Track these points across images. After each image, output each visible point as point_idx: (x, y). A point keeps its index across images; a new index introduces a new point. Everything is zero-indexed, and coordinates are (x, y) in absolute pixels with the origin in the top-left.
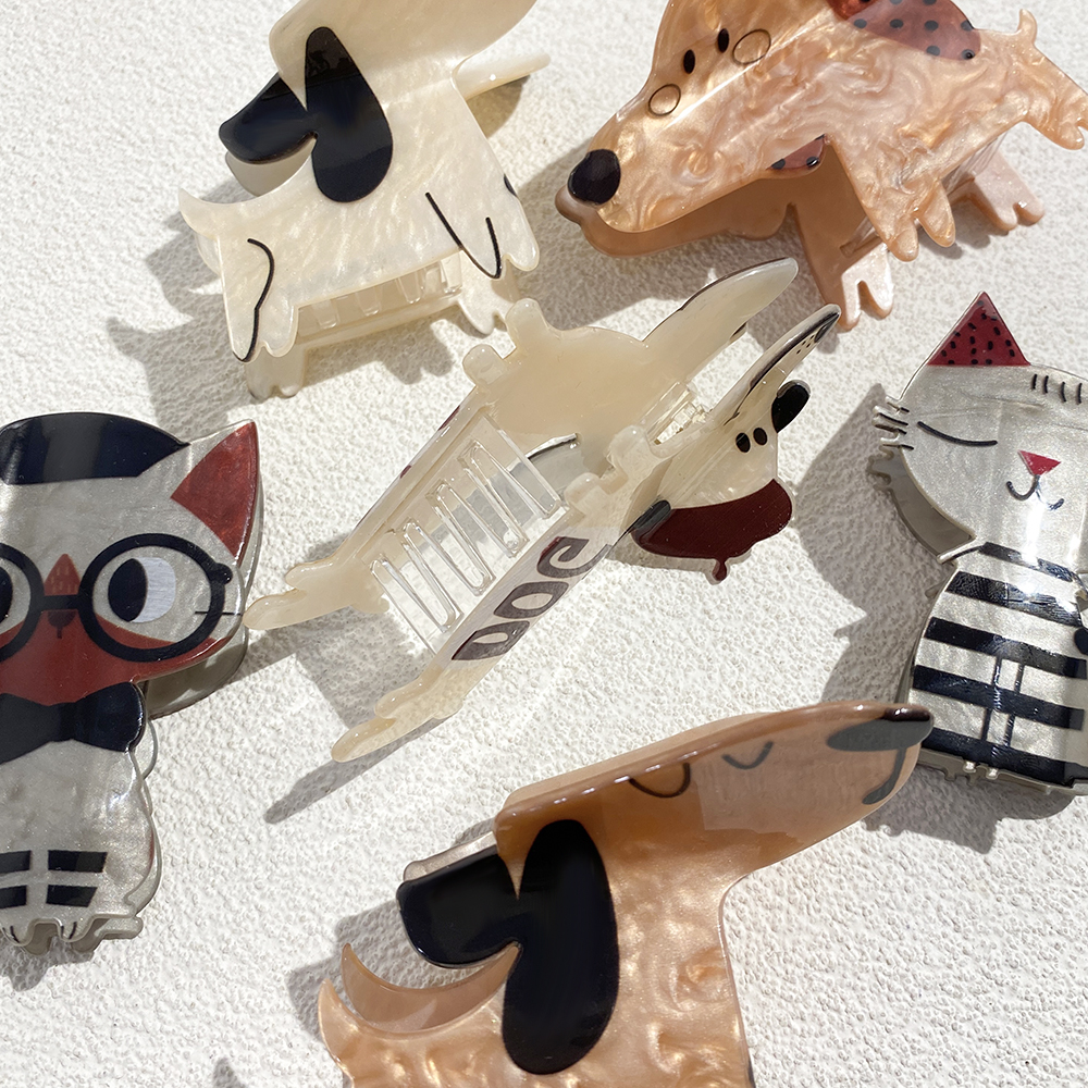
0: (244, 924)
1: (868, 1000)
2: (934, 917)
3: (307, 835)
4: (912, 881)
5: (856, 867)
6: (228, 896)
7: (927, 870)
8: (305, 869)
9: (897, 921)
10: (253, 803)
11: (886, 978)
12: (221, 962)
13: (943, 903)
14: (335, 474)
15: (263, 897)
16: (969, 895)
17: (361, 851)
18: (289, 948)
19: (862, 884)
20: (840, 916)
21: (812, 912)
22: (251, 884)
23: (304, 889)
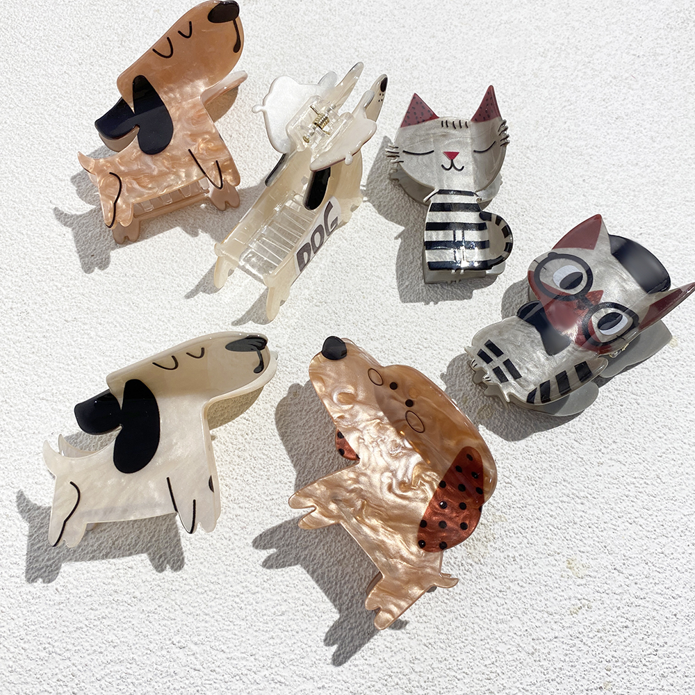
0: (18, 657)
1: (300, 624)
3: (40, 610)
6: (8, 647)
8: (42, 625)
9: (309, 587)
10: (13, 601)
11: (306, 612)
12: (10, 677)
15: (25, 642)
17: (67, 611)
18: (41, 663)
20: (284, 590)
21: (272, 591)
22: (18, 638)
23: (43, 634)
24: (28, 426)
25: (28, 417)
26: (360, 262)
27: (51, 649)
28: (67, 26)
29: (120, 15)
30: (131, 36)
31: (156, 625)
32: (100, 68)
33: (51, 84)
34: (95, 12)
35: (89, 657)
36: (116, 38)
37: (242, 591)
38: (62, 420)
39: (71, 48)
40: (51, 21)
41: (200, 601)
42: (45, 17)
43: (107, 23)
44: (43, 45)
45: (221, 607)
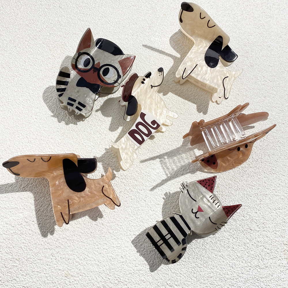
1: (218, 282)
2: (229, 266)
3: (115, 264)
4: (224, 260)
5: (214, 258)
6: (103, 277)
7: (227, 258)
8: (116, 270)
9: (222, 268)
10: (104, 259)
11: (221, 278)
13: (230, 263)
15: (109, 276)
16: (234, 261)
17: (126, 266)
18: (115, 285)
19: (216, 261)
20: (212, 268)
21: (207, 267)
22: (107, 274)
23: (116, 274)
27: (119, 280)
28: (127, 18)
29: (149, 15)
30: (154, 25)
31: (161, 276)
32: (141, 38)
33: (121, 43)
34: (139, 13)
35: (134, 285)
36: (147, 25)
37: (195, 266)
38: (125, 186)
39: (129, 28)
40: (120, 15)
41: (178, 268)
42: (118, 13)
43: (144, 18)
44: (117, 25)
45: (187, 272)
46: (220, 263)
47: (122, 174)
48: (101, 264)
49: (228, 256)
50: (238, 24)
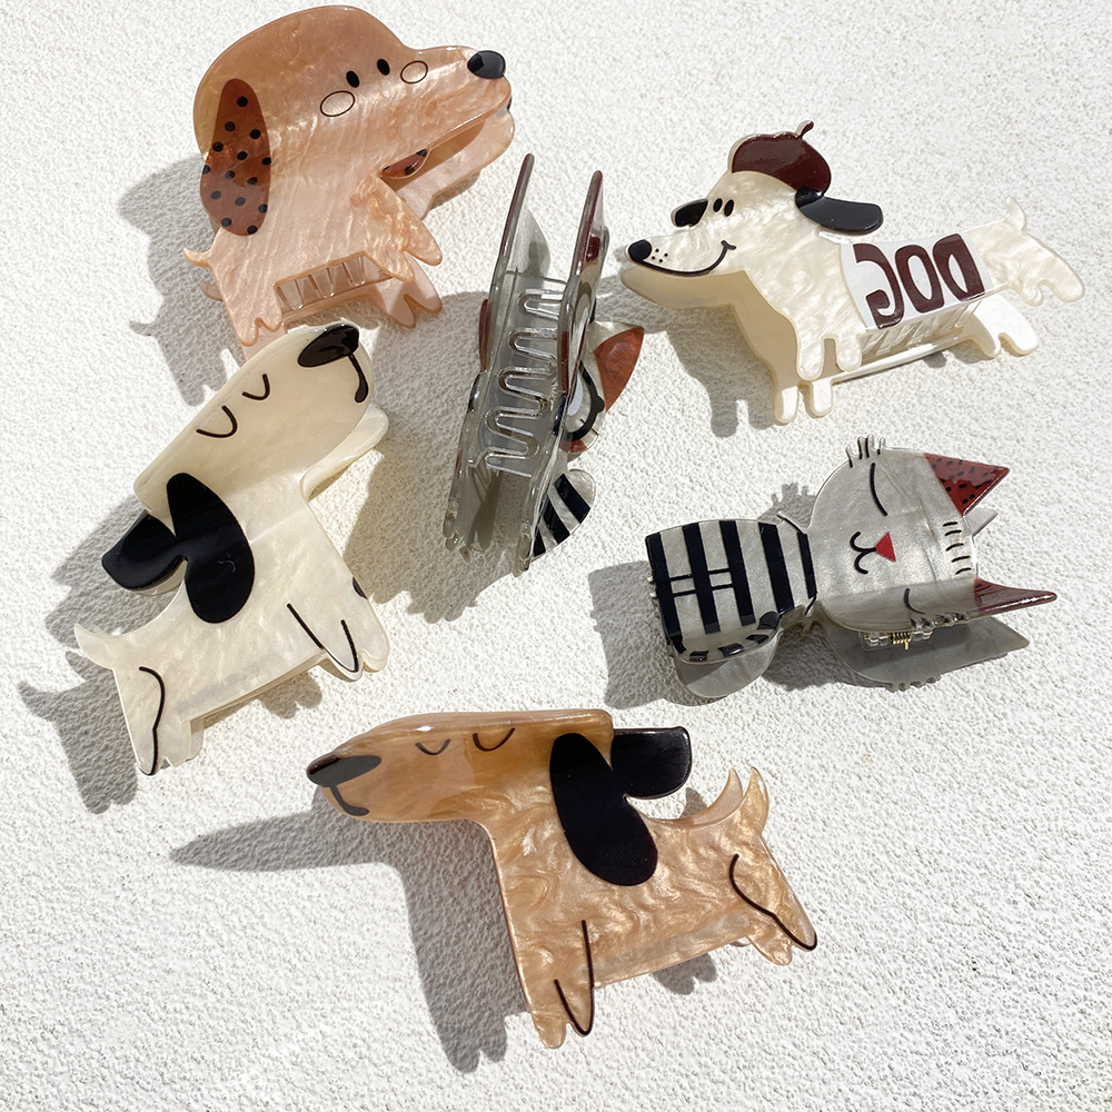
0: (310, 1044)
2: (842, 1105)
3: (363, 978)
4: (829, 1075)
5: (787, 1058)
6: (300, 1020)
7: (843, 1068)
8: (360, 1006)
9: (813, 1106)
10: (325, 948)
12: (291, 1071)
13: (851, 1095)
14: (410, 674)
15: (326, 1024)
16: (872, 1091)
17: (404, 996)
18: (344, 1067)
19: (790, 1072)
20: (769, 1096)
21: (747, 1089)
22: (318, 1012)
23: (358, 1022)
24: (420, 666)
25: (424, 651)
26: (1039, 559)
27: (364, 1050)
28: (637, 30)
29: (726, 31)
30: (735, 71)
31: (539, 1075)
32: (673, 112)
33: (589, 117)
34: (686, 17)
35: (420, 1088)
36: (710, 68)
37: (697, 1070)
38: (475, 672)
39: (634, 66)
40: (612, 15)
41: (622, 1061)
42: (604, 8)
43: (701, 40)
44: (591, 51)
45: (654, 1085)
46: (808, 1084)
47: (476, 622)
48: (305, 964)
49: (850, 1063)
50: (1085, 118)
